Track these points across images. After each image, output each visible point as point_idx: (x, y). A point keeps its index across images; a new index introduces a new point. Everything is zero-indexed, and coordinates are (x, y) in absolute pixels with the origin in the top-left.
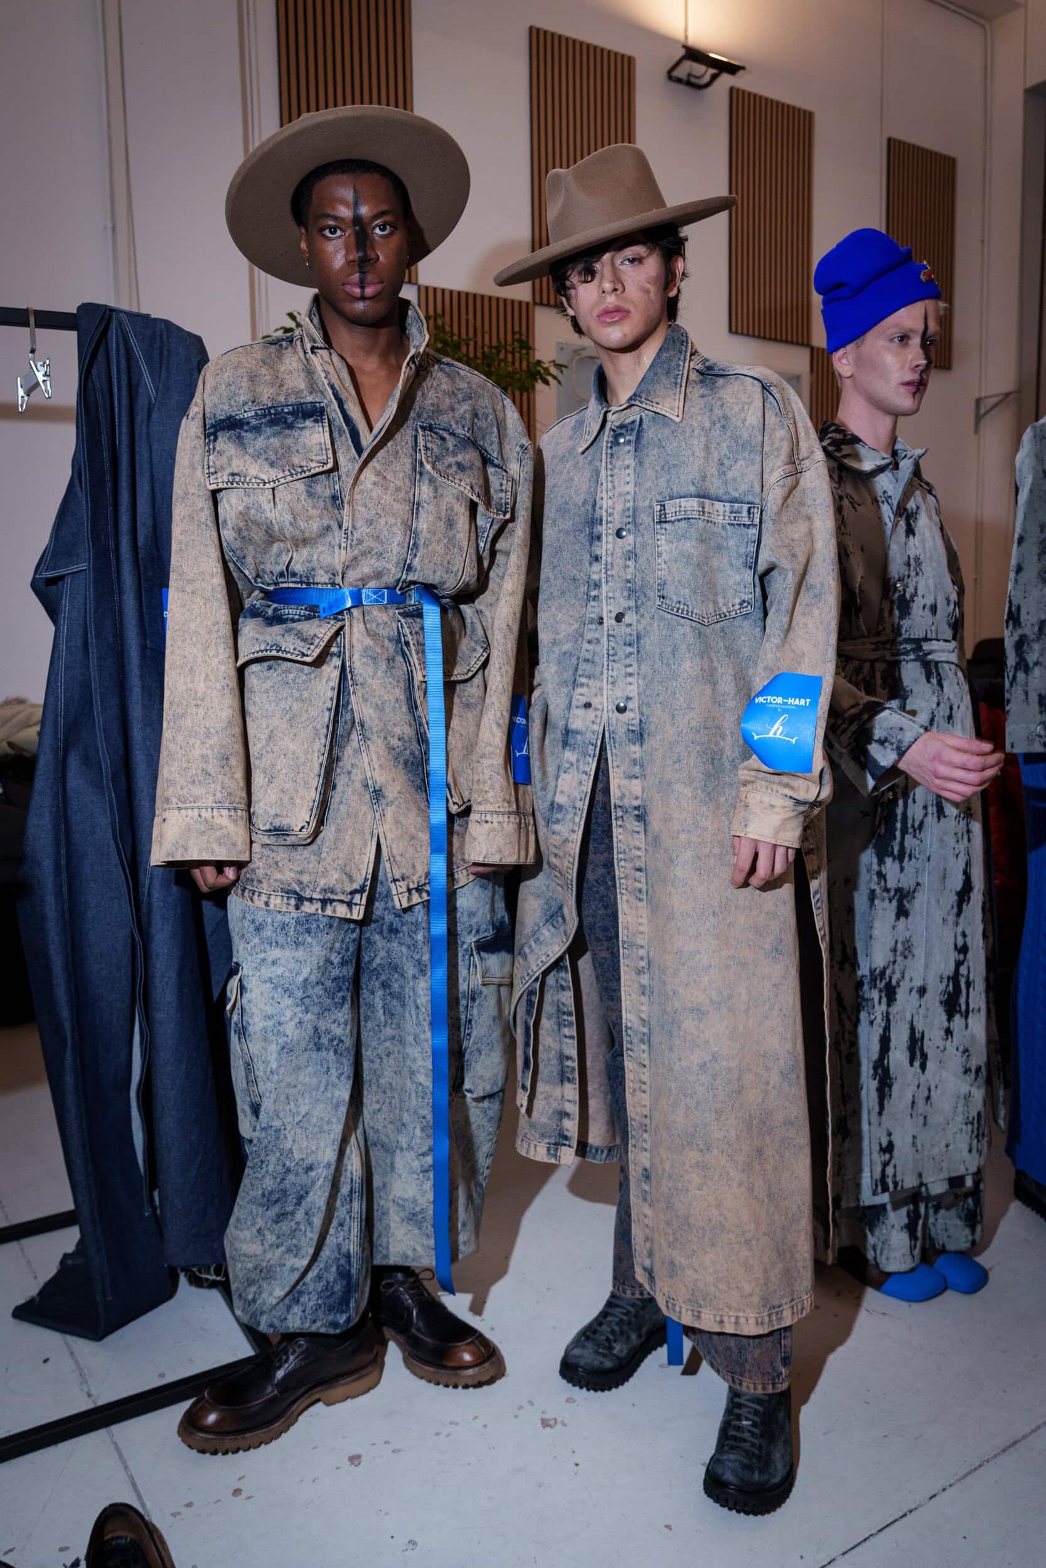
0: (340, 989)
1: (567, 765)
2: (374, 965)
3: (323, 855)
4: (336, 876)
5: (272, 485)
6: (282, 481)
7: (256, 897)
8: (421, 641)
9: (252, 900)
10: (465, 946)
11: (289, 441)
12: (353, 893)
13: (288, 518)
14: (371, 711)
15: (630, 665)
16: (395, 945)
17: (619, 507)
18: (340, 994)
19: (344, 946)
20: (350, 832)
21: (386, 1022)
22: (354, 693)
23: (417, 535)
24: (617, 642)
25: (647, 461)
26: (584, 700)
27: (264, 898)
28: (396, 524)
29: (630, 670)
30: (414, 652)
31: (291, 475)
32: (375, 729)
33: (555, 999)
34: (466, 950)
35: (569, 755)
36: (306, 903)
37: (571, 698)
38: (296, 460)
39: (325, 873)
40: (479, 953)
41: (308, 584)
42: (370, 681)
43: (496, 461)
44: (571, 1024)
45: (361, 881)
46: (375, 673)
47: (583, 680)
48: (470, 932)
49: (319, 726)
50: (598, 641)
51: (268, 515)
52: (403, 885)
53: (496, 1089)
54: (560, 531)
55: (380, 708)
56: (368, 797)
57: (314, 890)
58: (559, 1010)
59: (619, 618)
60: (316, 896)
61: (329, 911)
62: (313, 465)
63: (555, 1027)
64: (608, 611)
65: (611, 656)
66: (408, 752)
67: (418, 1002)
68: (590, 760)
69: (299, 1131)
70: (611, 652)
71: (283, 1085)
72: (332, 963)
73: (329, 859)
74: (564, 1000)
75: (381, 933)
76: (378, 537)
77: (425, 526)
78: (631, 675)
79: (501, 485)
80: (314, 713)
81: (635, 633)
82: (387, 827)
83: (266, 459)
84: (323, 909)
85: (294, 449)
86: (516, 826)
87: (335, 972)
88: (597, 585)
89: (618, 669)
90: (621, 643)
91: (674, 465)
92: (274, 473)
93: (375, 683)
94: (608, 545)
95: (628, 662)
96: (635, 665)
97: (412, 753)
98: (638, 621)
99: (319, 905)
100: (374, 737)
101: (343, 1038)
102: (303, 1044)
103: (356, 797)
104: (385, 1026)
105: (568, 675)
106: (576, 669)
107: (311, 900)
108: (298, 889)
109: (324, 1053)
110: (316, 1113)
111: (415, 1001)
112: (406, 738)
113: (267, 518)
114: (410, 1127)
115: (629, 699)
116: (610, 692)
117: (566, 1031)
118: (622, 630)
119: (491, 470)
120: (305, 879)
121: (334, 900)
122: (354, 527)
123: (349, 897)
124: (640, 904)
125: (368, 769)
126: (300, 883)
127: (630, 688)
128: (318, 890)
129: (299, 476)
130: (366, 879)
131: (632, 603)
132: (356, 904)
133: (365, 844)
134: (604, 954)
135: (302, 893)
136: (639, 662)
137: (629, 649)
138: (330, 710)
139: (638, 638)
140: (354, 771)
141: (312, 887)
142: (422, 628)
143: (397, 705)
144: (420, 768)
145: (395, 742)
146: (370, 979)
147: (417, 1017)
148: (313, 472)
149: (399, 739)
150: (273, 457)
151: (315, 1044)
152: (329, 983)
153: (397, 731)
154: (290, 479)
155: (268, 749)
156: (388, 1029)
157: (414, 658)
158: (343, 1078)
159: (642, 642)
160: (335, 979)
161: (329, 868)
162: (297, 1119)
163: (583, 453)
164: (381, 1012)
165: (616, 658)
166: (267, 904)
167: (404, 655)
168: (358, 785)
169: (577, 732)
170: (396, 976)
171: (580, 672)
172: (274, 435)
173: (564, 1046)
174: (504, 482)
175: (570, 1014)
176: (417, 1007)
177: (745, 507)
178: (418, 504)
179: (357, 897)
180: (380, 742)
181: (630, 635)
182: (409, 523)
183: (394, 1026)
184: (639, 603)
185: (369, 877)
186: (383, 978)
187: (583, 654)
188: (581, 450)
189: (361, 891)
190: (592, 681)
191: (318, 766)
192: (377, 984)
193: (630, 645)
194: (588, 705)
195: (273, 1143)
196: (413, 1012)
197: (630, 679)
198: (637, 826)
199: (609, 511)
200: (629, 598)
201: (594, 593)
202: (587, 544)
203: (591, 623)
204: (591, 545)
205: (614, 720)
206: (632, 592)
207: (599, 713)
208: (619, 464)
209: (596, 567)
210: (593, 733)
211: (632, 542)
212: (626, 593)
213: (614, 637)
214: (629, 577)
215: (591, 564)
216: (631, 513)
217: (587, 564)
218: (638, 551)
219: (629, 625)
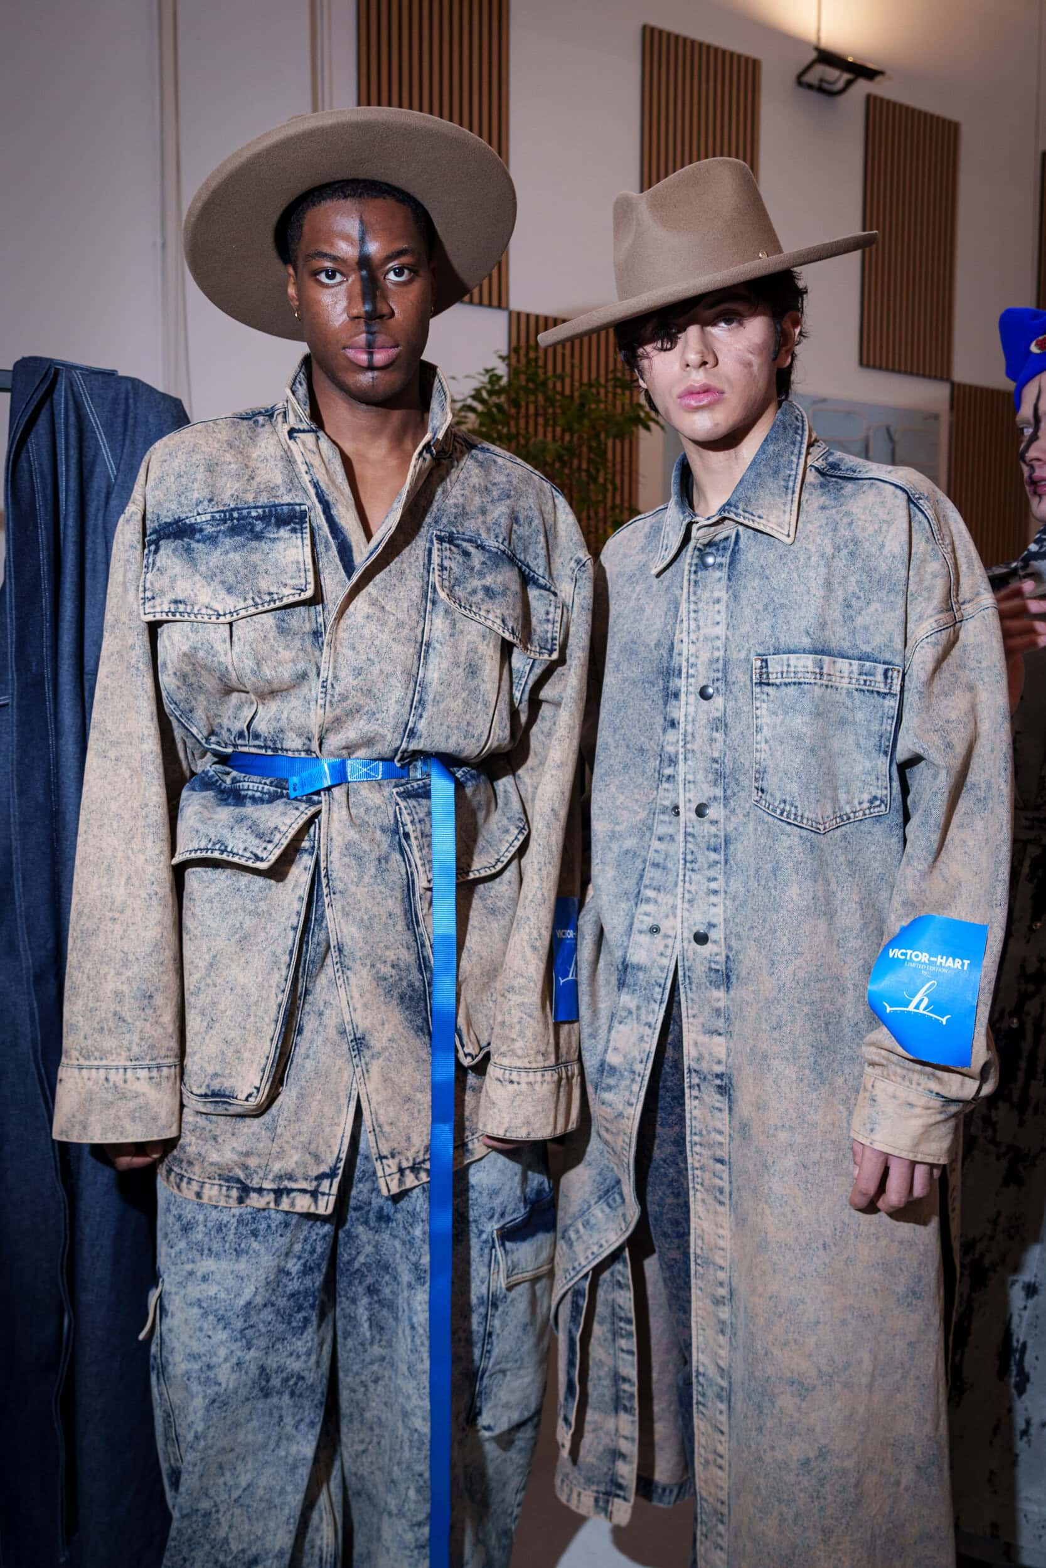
0: (300, 1308)
1: (624, 1014)
2: (356, 1265)
3: (279, 1131)
4: (296, 1158)
5: (228, 618)
6: (243, 613)
7: (184, 1185)
8: (427, 831)
9: (179, 1187)
10: (484, 1236)
11: (256, 558)
12: (320, 1177)
13: (250, 664)
14: (354, 930)
15: (715, 879)
16: (386, 1236)
17: (704, 657)
18: (301, 1315)
19: (308, 1247)
20: (319, 1096)
21: (373, 1338)
22: (330, 905)
23: (423, 688)
24: (697, 845)
25: (744, 595)
26: (649, 922)
27: (195, 1187)
28: (394, 673)
30: (415, 848)
31: (256, 605)
32: (358, 954)
33: (610, 1298)
34: (486, 1242)
35: (627, 999)
36: (254, 1195)
37: (633, 918)
38: (264, 585)
39: (281, 1154)
40: (503, 1245)
41: (275, 749)
42: (353, 888)
43: (542, 581)
44: (630, 1334)
45: (330, 1161)
46: (360, 878)
47: (650, 893)
48: (492, 1217)
49: (279, 951)
50: (672, 838)
51: (223, 659)
52: (392, 1165)
53: (527, 1415)
54: (625, 680)
55: (367, 926)
56: (345, 1047)
57: (265, 1178)
58: (614, 1314)
59: (700, 811)
60: (267, 1185)
61: (285, 1204)
62: (286, 591)
63: (609, 1336)
64: (687, 798)
65: (689, 862)
66: (405, 983)
67: (415, 1320)
68: (656, 1007)
69: (237, 1511)
70: (689, 857)
71: (212, 1452)
72: (288, 1273)
73: (287, 1136)
74: (621, 1301)
75: (366, 1223)
76: (370, 691)
77: (436, 675)
78: (715, 892)
79: (548, 613)
80: (274, 932)
81: (722, 834)
82: (371, 1087)
83: (223, 582)
84: (277, 1202)
85: (261, 569)
86: (553, 1086)
87: (294, 1286)
88: (673, 761)
89: (698, 881)
90: (703, 846)
91: (782, 605)
92: (230, 603)
93: (360, 892)
94: (687, 707)
95: (712, 873)
96: (721, 877)
97: (411, 985)
98: (727, 818)
99: (272, 1196)
100: (357, 966)
101: (305, 1374)
102: (243, 1392)
103: (328, 1049)
104: (372, 1343)
105: (630, 884)
106: (642, 877)
107: (260, 1191)
108: (242, 1176)
109: (275, 1400)
110: (262, 1482)
111: (410, 1319)
112: (402, 965)
113: (220, 663)
114: (402, 1487)
115: (711, 925)
116: (686, 914)
117: (623, 1343)
118: (704, 829)
119: (533, 593)
120: (252, 1162)
121: (293, 1190)
122: (335, 677)
123: (314, 1183)
124: (720, 1209)
125: (346, 1009)
126: (245, 1167)
127: (713, 910)
128: (271, 1177)
129: (266, 607)
130: (338, 1159)
131: (719, 792)
132: (323, 1194)
133: (339, 1111)
134: (675, 1254)
135: (248, 1182)
136: (727, 875)
137: (713, 856)
138: (295, 929)
139: (727, 841)
140: (327, 1012)
141: (261, 1174)
142: (429, 814)
143: (390, 922)
144: (422, 1004)
145: (386, 970)
146: (350, 1283)
147: (413, 1341)
148: (285, 601)
149: (393, 966)
150: (231, 580)
151: (262, 1390)
152: (282, 1302)
153: (391, 955)
154: (252, 610)
155: (209, 981)
156: (376, 1347)
157: (416, 856)
158: (302, 1426)
159: (732, 848)
160: (293, 1295)
161: (286, 1147)
162: (235, 1494)
163: (658, 575)
164: (366, 1325)
165: (696, 866)
166: (199, 1195)
167: (402, 851)
168: (332, 1032)
169: (639, 968)
170: (387, 1278)
171: (646, 881)
172: (235, 549)
173: (620, 1363)
174: (552, 609)
175: (629, 1321)
176: (413, 1327)
177: (881, 668)
178: (428, 645)
179: (326, 1183)
180: (364, 972)
181: (716, 836)
182: (414, 672)
183: (383, 1343)
184: (729, 792)
185: (343, 1156)
186: (369, 1280)
187: (651, 855)
188: (655, 571)
189: (331, 1175)
190: (662, 895)
191: (275, 1007)
192: (360, 1290)
193: (715, 850)
194: (655, 930)
195: (199, 1533)
196: (408, 1331)
197: (713, 899)
198: (717, 1100)
199: (692, 660)
200: (715, 785)
201: (668, 771)
202: (661, 702)
203: (663, 813)
204: (666, 704)
205: (690, 953)
206: (719, 776)
207: (670, 941)
208: (706, 595)
209: (672, 735)
210: (662, 969)
211: (721, 707)
212: (711, 777)
213: (693, 836)
214: (716, 755)
215: (664, 730)
216: (720, 665)
217: (660, 730)
218: (729, 720)
219: (714, 822)
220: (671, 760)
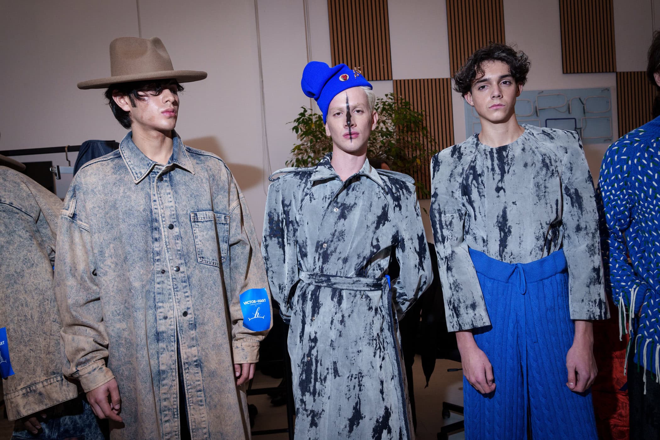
1: (162, 350)
15: (186, 292)
17: (168, 214)
24: (178, 282)
26: (162, 315)
29: (187, 294)
35: (162, 344)
37: (156, 315)
47: (160, 305)
50: (163, 282)
59: (178, 269)
64: (171, 266)
65: (176, 288)
68: (173, 344)
70: (175, 287)
78: (187, 297)
81: (186, 276)
89: (180, 295)
90: (180, 281)
94: (164, 233)
95: (185, 290)
96: (189, 291)
98: (187, 270)
105: (151, 303)
106: (155, 299)
115: (188, 309)
116: (178, 307)
118: (179, 275)
127: (188, 303)
131: (183, 261)
136: (191, 290)
137: (184, 284)
139: (189, 278)
159: (191, 280)
163: (137, 184)
165: (178, 289)
169: (164, 332)
171: (157, 300)
177: (223, 216)
181: (184, 277)
184: (187, 261)
187: (156, 290)
190: (165, 304)
193: (185, 282)
194: (166, 317)
197: (187, 299)
199: (163, 215)
200: (180, 259)
201: (157, 258)
202: (150, 232)
203: (158, 273)
204: (152, 233)
205: (182, 320)
206: (181, 256)
207: (172, 319)
208: (163, 191)
209: (156, 244)
210: (172, 330)
211: (178, 231)
212: (178, 257)
213: (175, 279)
214: (179, 248)
215: (153, 243)
216: (175, 216)
217: (151, 243)
218: (183, 236)
219: (183, 272)
220: (158, 253)
